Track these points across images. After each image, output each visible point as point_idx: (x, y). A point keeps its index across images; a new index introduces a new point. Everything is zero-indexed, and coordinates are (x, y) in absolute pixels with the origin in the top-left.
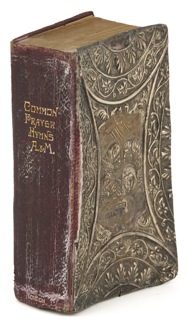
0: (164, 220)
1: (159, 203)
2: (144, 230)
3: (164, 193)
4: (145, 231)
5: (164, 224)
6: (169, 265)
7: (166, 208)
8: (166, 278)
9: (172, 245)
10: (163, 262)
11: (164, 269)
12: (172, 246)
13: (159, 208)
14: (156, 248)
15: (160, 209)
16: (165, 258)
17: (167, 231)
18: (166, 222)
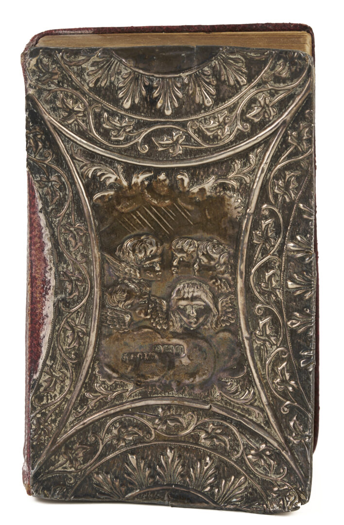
0: (286, 402)
1: (278, 370)
2: (239, 408)
3: (289, 355)
4: (241, 411)
5: (286, 409)
6: (288, 486)
7: (293, 382)
8: (275, 505)
9: (301, 452)
10: (279, 476)
11: (276, 489)
12: (300, 454)
13: (277, 379)
14: (263, 446)
15: (279, 380)
16: (282, 471)
17: (292, 424)
18: (291, 407)
